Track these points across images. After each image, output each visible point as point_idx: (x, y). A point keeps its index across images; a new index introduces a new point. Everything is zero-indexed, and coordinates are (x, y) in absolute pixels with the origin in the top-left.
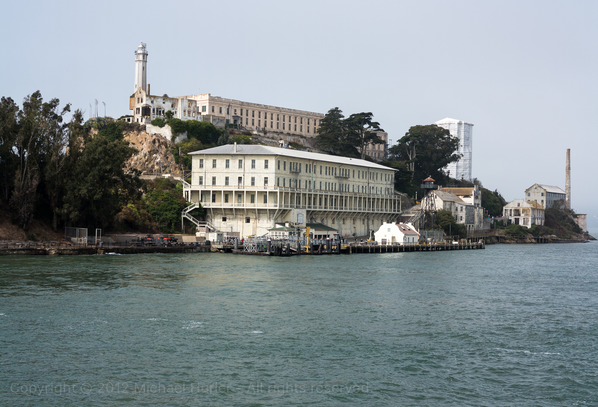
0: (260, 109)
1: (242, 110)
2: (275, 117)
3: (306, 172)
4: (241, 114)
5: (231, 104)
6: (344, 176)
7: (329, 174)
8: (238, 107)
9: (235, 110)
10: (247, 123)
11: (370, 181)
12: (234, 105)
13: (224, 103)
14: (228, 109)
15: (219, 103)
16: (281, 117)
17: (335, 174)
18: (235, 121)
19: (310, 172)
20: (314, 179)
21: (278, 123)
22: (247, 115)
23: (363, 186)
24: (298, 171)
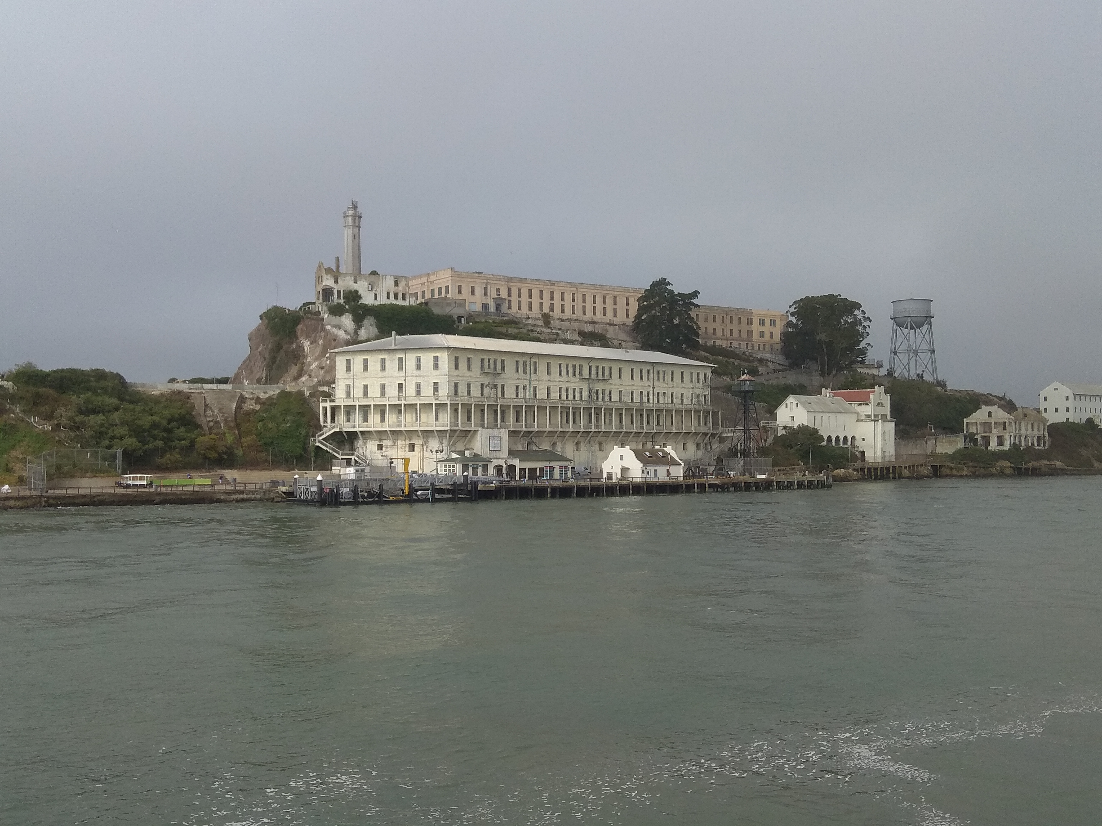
0: (542, 286)
1: (509, 290)
2: (568, 297)
3: (517, 371)
4: (509, 295)
5: (489, 281)
6: (600, 377)
7: (567, 374)
8: (502, 285)
9: (498, 290)
10: (519, 308)
11: (656, 383)
12: (495, 282)
13: (477, 280)
14: (485, 289)
15: (469, 280)
16: (579, 297)
17: (581, 374)
18: (498, 307)
19: (525, 371)
20: (534, 383)
21: (573, 306)
22: (519, 296)
23: (641, 392)
24: (499, 371)
